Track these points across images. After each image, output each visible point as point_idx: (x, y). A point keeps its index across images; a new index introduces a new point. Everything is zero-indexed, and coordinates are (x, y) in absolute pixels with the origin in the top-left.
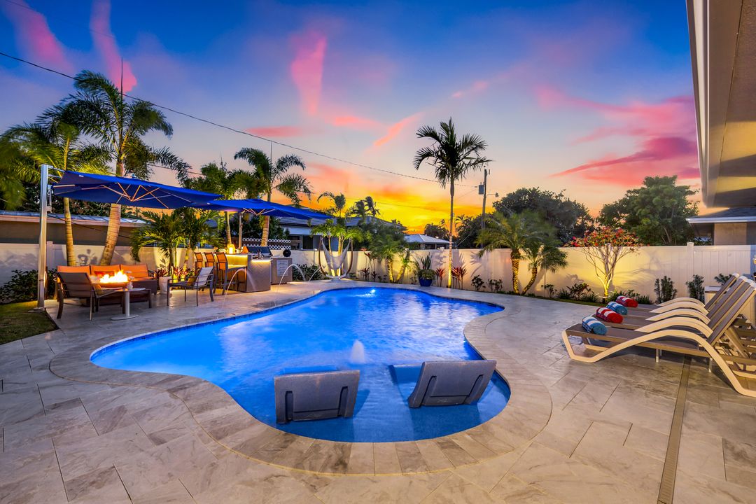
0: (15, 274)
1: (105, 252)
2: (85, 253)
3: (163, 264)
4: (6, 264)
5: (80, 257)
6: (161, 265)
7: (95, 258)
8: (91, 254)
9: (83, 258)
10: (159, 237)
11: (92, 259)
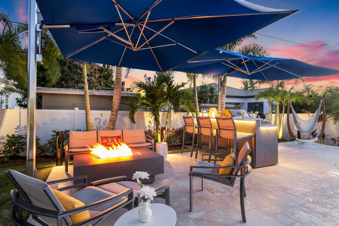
0: (54, 133)
1: (112, 116)
2: (99, 116)
3: (150, 125)
4: (50, 125)
5: (96, 119)
6: (148, 126)
7: (106, 120)
8: (103, 118)
9: (98, 121)
10: (148, 103)
11: (103, 121)
